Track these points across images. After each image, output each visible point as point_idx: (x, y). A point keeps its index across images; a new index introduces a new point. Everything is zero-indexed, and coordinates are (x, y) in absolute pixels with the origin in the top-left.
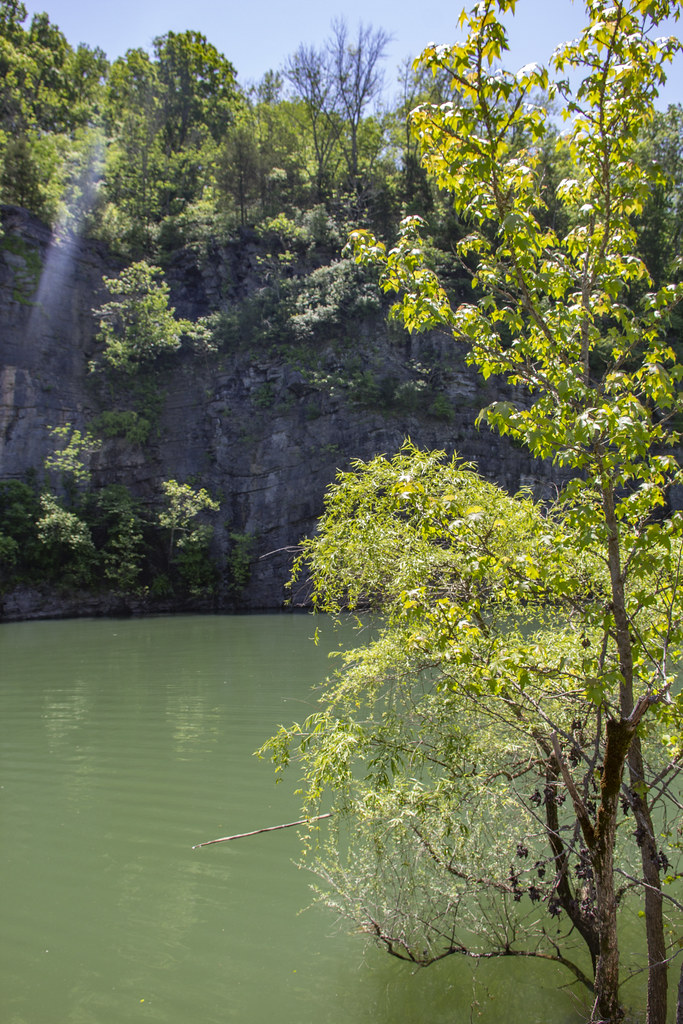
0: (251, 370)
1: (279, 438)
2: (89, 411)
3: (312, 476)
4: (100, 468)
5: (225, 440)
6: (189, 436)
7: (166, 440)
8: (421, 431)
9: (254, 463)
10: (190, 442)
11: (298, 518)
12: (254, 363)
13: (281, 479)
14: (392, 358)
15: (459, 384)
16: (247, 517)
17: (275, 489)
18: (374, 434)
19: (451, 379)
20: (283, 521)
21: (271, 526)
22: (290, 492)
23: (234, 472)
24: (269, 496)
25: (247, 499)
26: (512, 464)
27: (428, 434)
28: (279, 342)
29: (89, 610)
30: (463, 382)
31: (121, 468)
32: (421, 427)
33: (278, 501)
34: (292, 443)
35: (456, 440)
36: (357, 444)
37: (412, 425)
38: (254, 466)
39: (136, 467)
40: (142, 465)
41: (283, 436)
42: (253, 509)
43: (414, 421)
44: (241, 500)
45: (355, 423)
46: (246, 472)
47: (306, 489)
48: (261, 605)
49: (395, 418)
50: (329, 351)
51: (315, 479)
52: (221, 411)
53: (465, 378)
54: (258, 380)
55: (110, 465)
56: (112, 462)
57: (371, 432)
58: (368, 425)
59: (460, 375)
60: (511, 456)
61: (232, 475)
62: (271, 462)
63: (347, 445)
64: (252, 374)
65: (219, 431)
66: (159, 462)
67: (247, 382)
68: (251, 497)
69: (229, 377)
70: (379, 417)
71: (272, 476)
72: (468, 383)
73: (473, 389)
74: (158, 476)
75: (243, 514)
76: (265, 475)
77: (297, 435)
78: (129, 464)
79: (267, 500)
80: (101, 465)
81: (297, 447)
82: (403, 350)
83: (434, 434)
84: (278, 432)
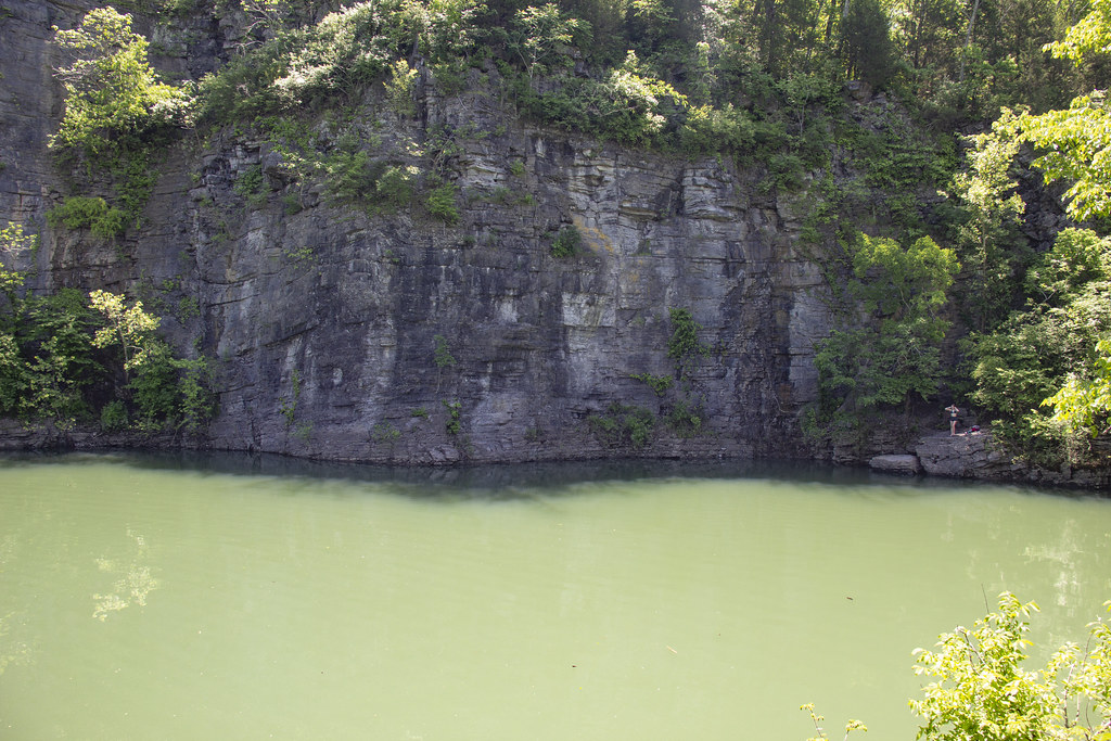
0: (239, 148)
1: (255, 237)
2: (56, 195)
3: (287, 287)
4: (64, 266)
5: (202, 236)
6: (175, 228)
7: (148, 233)
8: (413, 234)
9: (229, 267)
10: (177, 236)
11: (270, 339)
12: (240, 140)
13: (256, 289)
14: (399, 135)
15: (479, 171)
16: (221, 333)
17: (249, 301)
18: (353, 237)
19: (466, 163)
20: (256, 344)
21: (244, 347)
22: (265, 306)
23: (209, 277)
24: (244, 309)
25: (222, 312)
26: (550, 279)
27: (423, 238)
28: (263, 114)
29: (14, 443)
30: (484, 167)
31: (88, 267)
32: (414, 228)
33: (253, 316)
34: (271, 243)
35: (462, 247)
36: (334, 249)
37: (404, 225)
38: (229, 271)
39: (106, 266)
40: (113, 264)
41: (260, 234)
42: (228, 324)
43: (406, 220)
44: (215, 313)
45: (333, 221)
46: (221, 278)
47: (279, 303)
48: (226, 447)
49: (380, 215)
50: (323, 125)
51: (289, 291)
52: (198, 200)
53: (486, 162)
54: (247, 160)
55: (76, 265)
56: (78, 259)
57: (350, 233)
58: (346, 224)
59: (479, 159)
60: (550, 268)
61: (207, 282)
62: (245, 267)
63: (322, 250)
64: (239, 153)
65: (196, 226)
66: (134, 261)
67: (233, 163)
68: (226, 311)
69: (213, 157)
70: (361, 214)
71: (247, 285)
72: (492, 169)
73: (500, 177)
74: (129, 279)
75: (217, 331)
76: (240, 283)
77: (275, 234)
78: (98, 263)
79: (241, 315)
80: (65, 263)
81: (277, 249)
82: (418, 124)
83: (430, 238)
84: (253, 230)
